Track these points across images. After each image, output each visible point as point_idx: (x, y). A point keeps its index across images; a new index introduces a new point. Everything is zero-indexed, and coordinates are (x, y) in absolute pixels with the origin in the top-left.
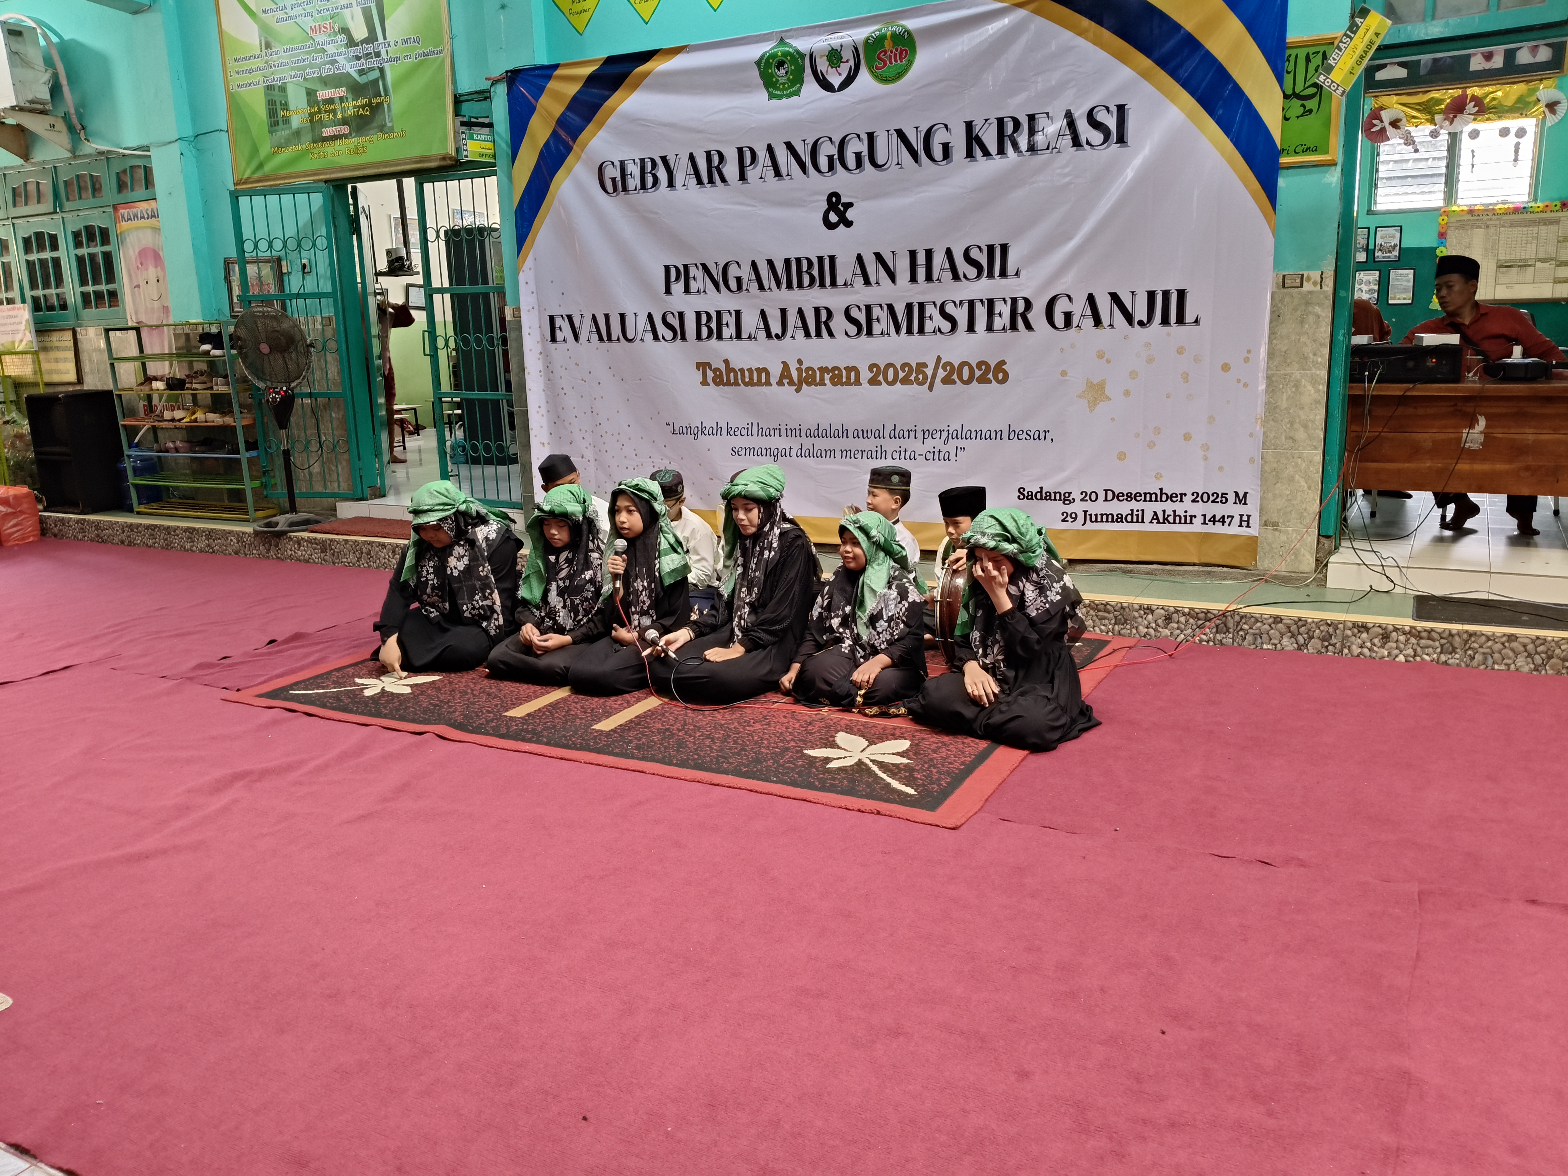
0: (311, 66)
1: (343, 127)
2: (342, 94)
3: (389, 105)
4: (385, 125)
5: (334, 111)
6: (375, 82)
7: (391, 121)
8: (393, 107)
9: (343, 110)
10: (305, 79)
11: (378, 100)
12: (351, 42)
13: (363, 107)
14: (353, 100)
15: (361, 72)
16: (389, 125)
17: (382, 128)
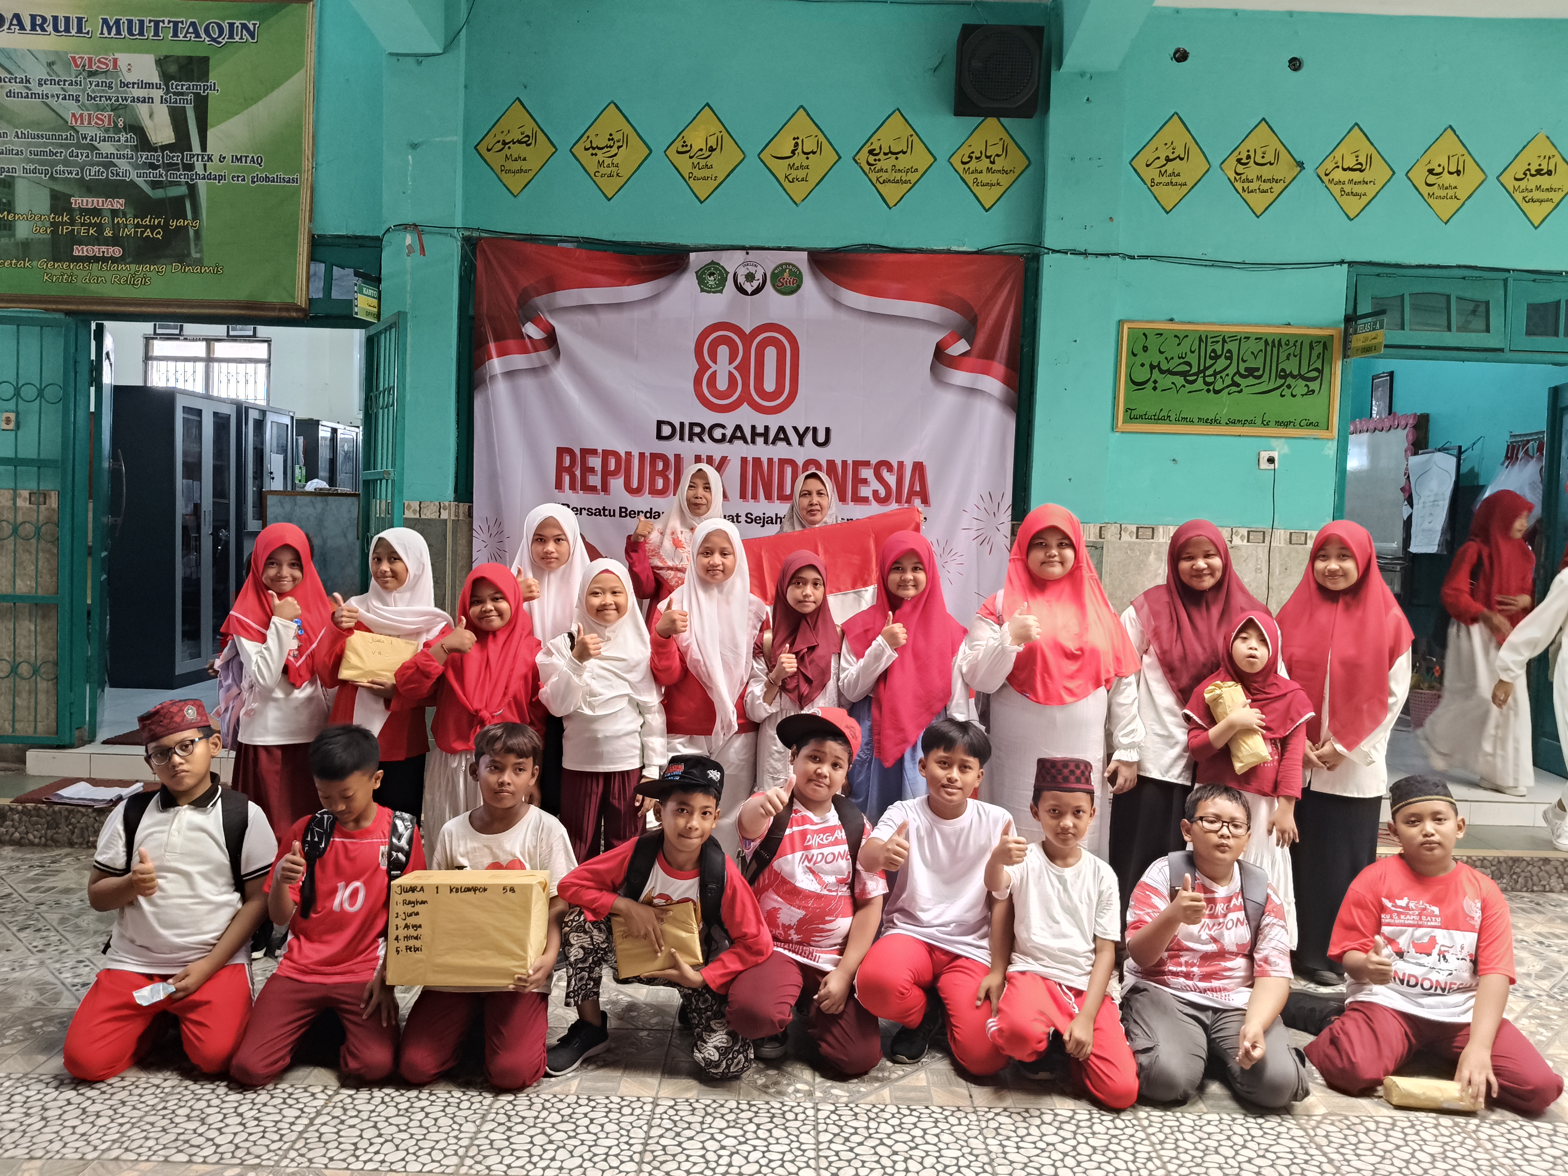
0: (66, 163)
1: (111, 249)
2: (116, 206)
3: (197, 233)
4: (189, 254)
5: (100, 228)
6: (180, 200)
7: (200, 251)
8: (204, 233)
9: (116, 227)
10: (52, 177)
11: (181, 222)
12: (144, 143)
13: (153, 228)
14: (135, 217)
15: (155, 185)
16: (195, 255)
17: (182, 258)
